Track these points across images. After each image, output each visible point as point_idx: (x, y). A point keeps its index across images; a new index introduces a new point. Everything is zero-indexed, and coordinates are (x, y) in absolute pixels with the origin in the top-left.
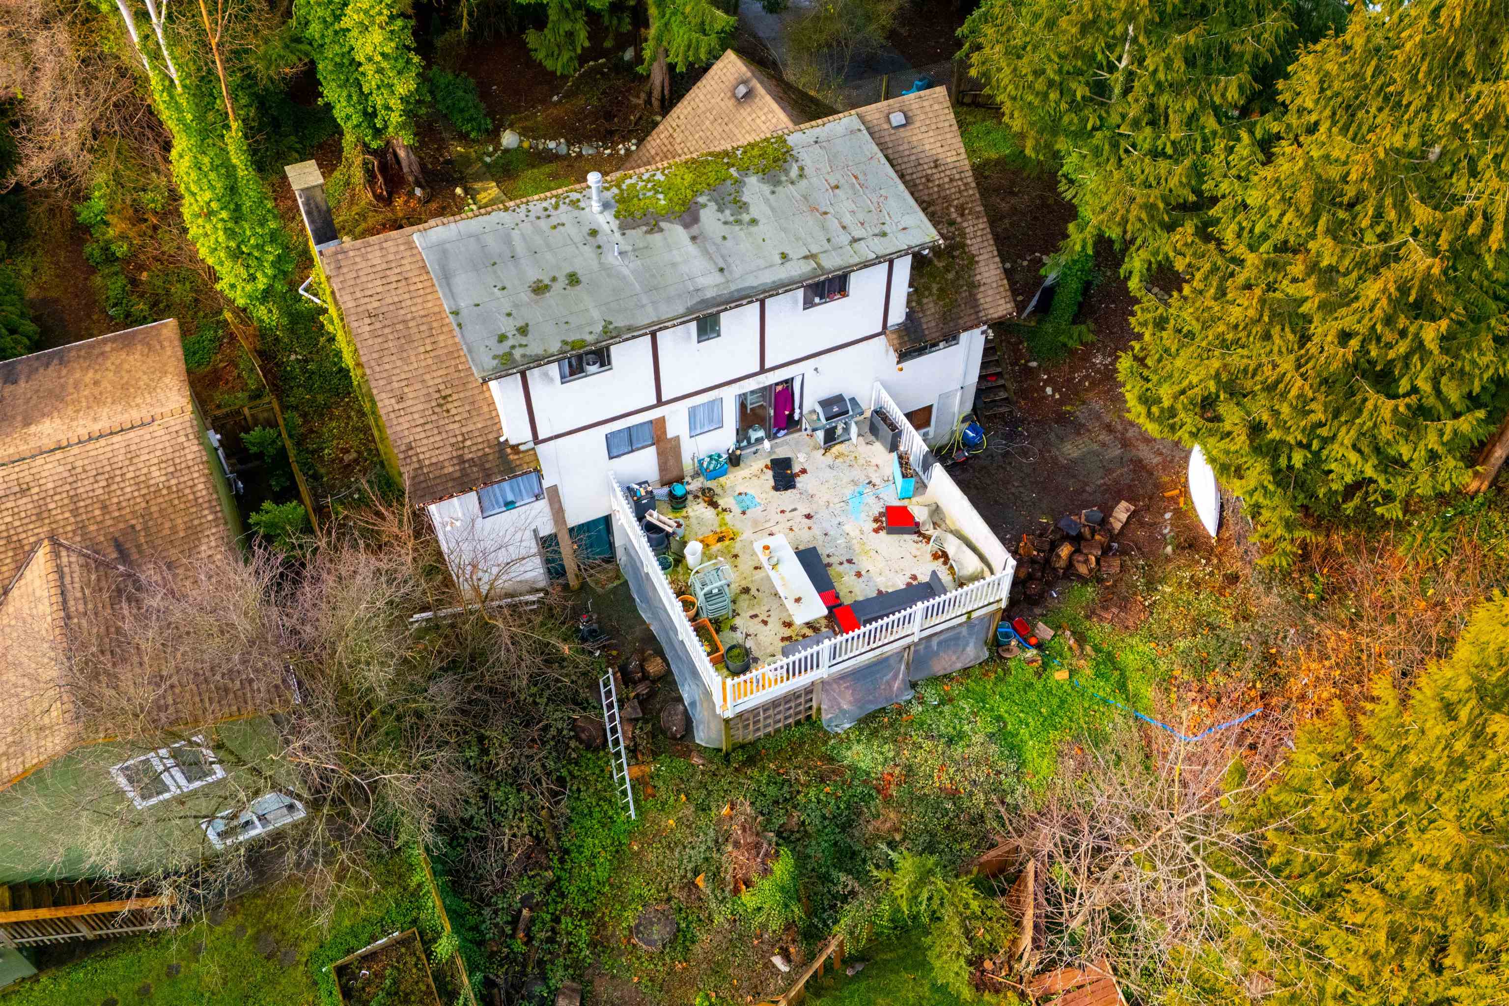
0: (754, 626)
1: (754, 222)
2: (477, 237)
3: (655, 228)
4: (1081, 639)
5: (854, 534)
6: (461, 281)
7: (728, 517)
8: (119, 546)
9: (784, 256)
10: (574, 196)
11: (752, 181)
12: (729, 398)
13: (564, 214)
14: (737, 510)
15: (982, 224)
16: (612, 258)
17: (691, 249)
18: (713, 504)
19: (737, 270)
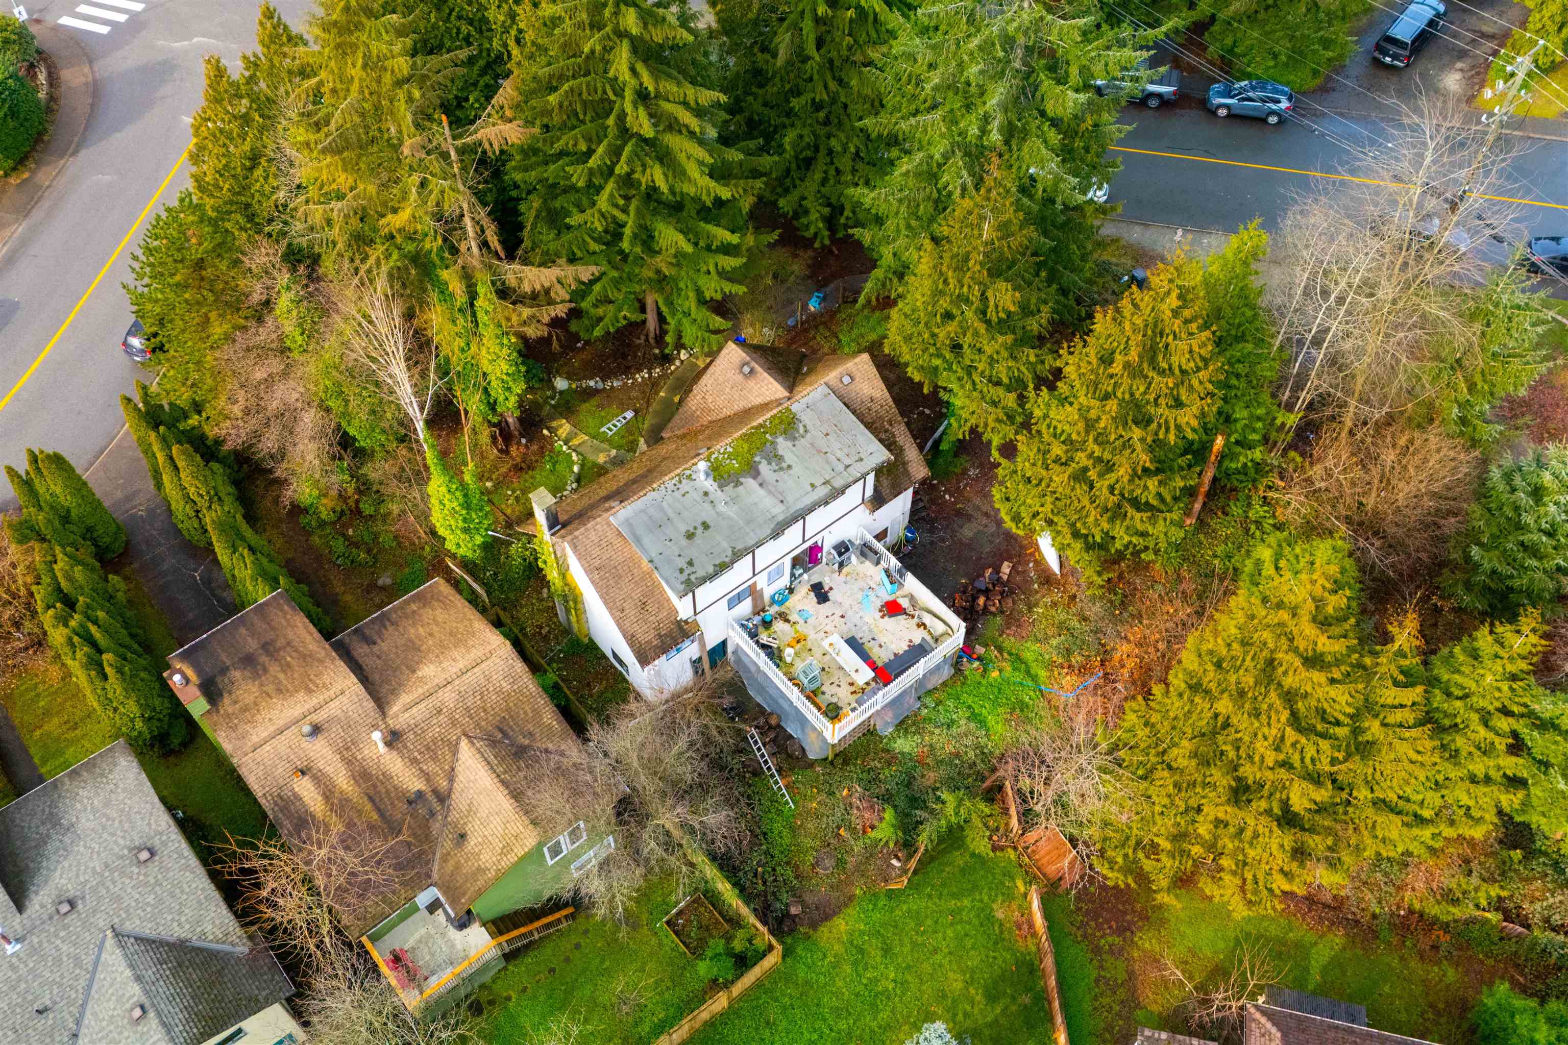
0: (834, 689)
1: (789, 467)
2: (643, 511)
3: (738, 484)
4: (1000, 649)
5: (871, 621)
6: (647, 540)
7: (798, 627)
8: (501, 730)
9: (812, 485)
10: (688, 472)
11: (780, 440)
12: (788, 562)
13: (686, 485)
14: (801, 622)
15: (903, 427)
16: (721, 507)
17: (762, 492)
18: (788, 621)
19: (790, 499)
